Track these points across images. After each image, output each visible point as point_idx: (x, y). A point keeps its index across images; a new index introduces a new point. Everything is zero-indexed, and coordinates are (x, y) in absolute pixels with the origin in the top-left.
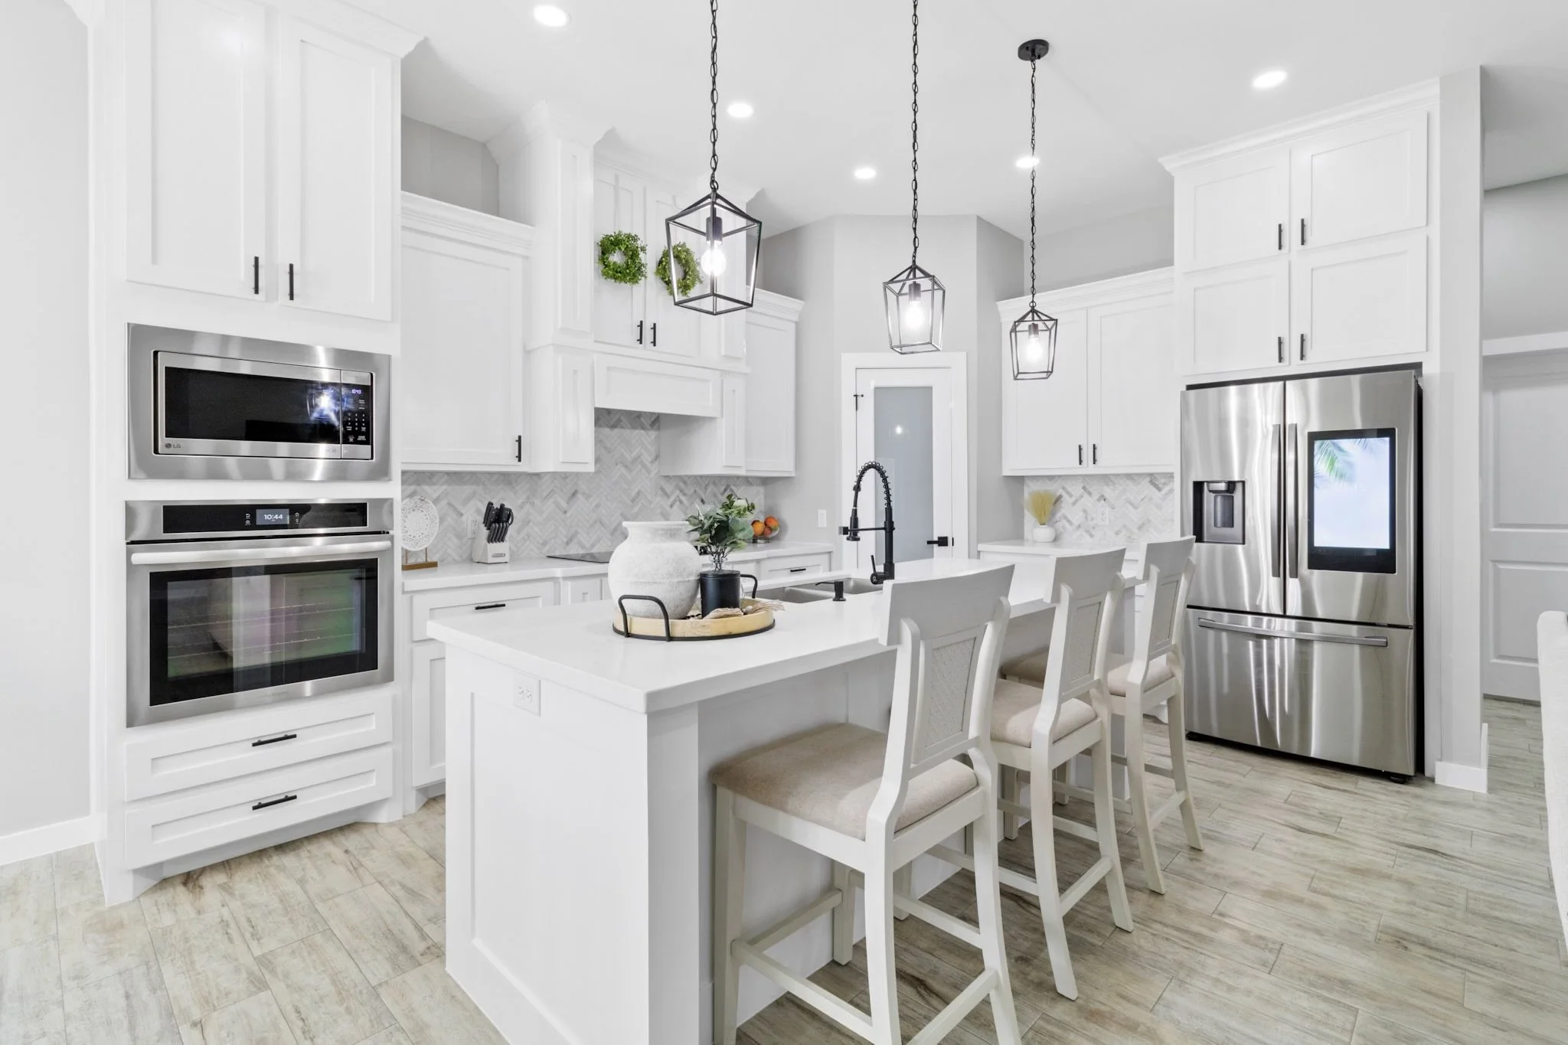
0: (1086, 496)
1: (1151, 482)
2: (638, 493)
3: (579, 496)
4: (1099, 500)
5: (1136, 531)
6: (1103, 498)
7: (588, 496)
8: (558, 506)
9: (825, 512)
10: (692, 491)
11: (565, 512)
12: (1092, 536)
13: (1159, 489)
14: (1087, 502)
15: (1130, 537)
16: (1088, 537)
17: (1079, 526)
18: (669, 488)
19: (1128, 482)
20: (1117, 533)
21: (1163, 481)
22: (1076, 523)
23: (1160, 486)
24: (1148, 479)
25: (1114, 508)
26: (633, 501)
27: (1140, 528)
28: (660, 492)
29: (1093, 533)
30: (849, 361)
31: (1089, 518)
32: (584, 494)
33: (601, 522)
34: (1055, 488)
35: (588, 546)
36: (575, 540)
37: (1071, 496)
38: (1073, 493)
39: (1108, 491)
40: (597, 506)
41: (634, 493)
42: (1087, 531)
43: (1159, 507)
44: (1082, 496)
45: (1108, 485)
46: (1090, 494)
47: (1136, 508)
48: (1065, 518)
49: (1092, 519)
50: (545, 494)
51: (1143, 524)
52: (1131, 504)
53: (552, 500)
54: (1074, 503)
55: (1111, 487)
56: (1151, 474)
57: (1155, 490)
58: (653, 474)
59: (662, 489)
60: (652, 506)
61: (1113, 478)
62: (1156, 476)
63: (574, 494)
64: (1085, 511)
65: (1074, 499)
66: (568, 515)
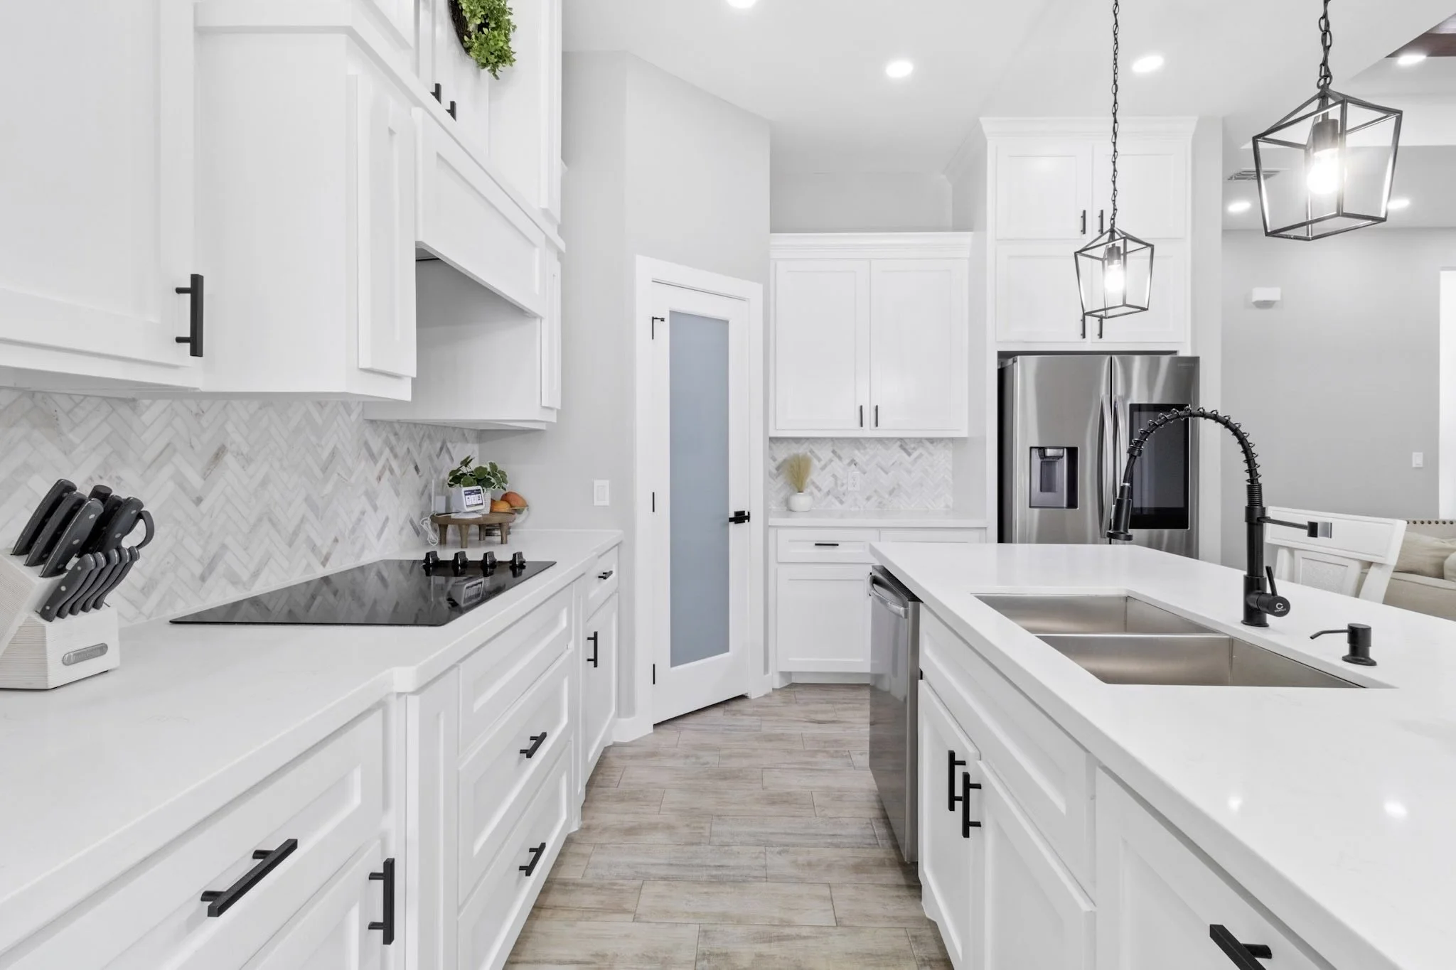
0: (836, 460)
1: (901, 446)
2: (333, 454)
3: (229, 458)
4: (849, 464)
5: (887, 496)
6: (853, 462)
7: (247, 460)
8: (182, 484)
9: (606, 483)
10: (405, 449)
11: (199, 501)
12: (841, 502)
13: (909, 454)
14: (837, 466)
15: (880, 503)
16: (837, 503)
17: (828, 493)
18: (376, 444)
19: (879, 446)
20: (868, 499)
21: (912, 446)
22: (825, 490)
23: (910, 450)
24: (899, 443)
25: (865, 473)
26: (324, 469)
27: (891, 493)
28: (364, 451)
29: (843, 500)
30: (645, 268)
31: (839, 482)
32: (239, 454)
33: (270, 520)
34: (801, 450)
35: (245, 576)
36: (221, 568)
37: (819, 460)
38: (822, 457)
39: (858, 455)
40: (264, 483)
41: (325, 454)
42: (837, 498)
43: (909, 472)
44: (831, 461)
45: (858, 449)
46: (840, 458)
47: (887, 473)
48: (813, 483)
49: (843, 485)
50: (148, 456)
51: (894, 489)
52: (882, 469)
53: (167, 471)
54: (823, 468)
55: (862, 451)
56: (901, 439)
57: (904, 455)
58: (354, 417)
59: (366, 444)
60: (353, 480)
61: (863, 441)
62: (906, 441)
63: (218, 455)
64: (834, 476)
65: (823, 463)
66: (204, 506)
